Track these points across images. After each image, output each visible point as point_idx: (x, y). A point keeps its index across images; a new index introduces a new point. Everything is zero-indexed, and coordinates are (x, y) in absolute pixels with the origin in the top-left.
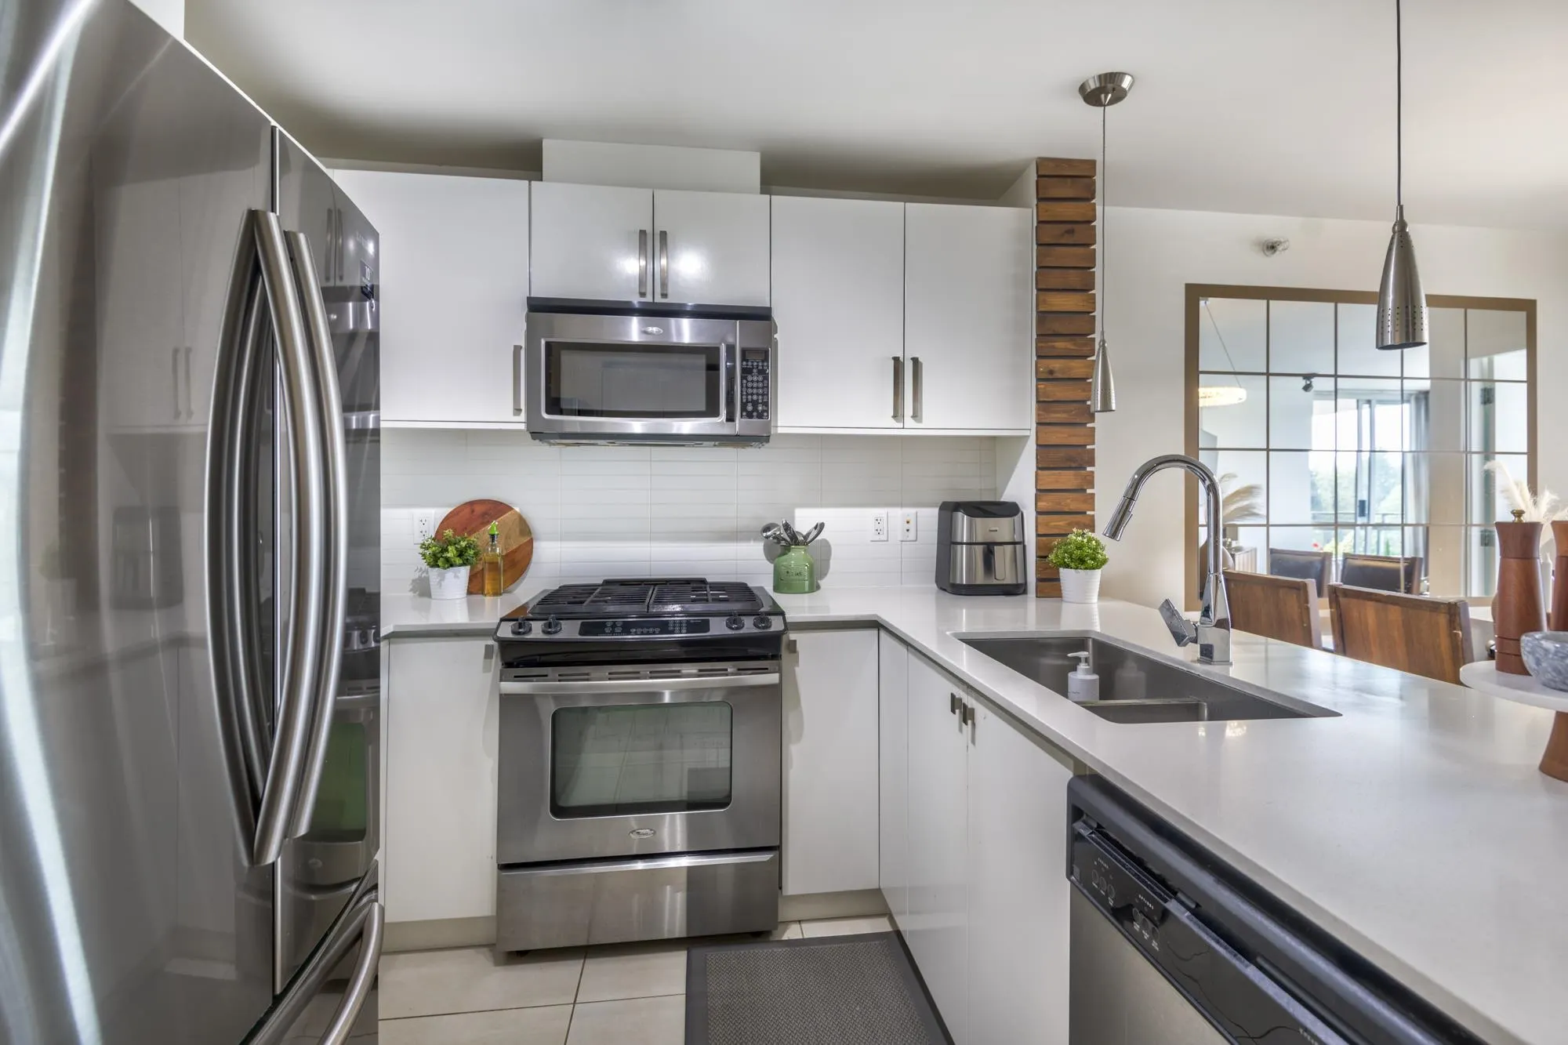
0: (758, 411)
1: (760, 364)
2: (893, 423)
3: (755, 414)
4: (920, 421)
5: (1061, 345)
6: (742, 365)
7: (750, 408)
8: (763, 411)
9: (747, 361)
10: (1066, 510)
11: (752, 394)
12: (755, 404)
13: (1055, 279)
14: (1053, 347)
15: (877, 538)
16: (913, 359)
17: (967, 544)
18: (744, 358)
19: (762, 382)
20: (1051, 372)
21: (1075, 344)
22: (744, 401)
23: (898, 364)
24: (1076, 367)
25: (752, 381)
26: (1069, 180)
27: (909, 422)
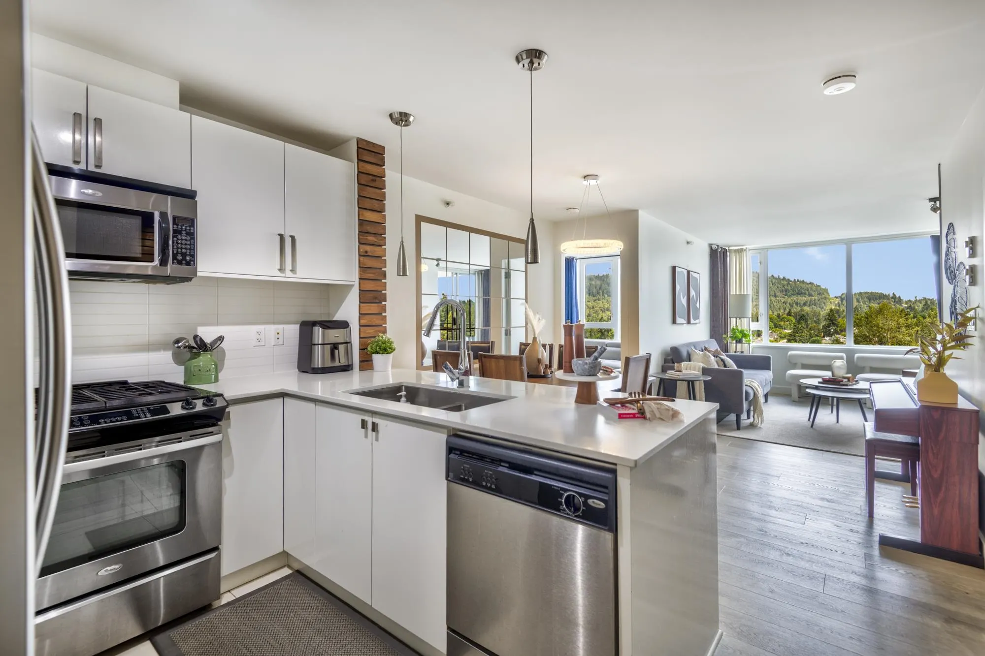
0: (186, 260)
1: (188, 228)
2: (279, 274)
3: (184, 262)
4: (295, 273)
5: (371, 238)
6: (173, 227)
7: (180, 257)
8: (190, 261)
9: (177, 225)
10: (374, 324)
11: (182, 248)
12: (184, 255)
13: (368, 204)
14: (367, 239)
15: (259, 344)
16: (290, 236)
17: (321, 344)
18: (174, 223)
19: (190, 240)
20: (366, 252)
21: (377, 239)
22: (175, 252)
23: (282, 237)
24: (377, 251)
25: (182, 239)
26: (373, 154)
27: (288, 273)
